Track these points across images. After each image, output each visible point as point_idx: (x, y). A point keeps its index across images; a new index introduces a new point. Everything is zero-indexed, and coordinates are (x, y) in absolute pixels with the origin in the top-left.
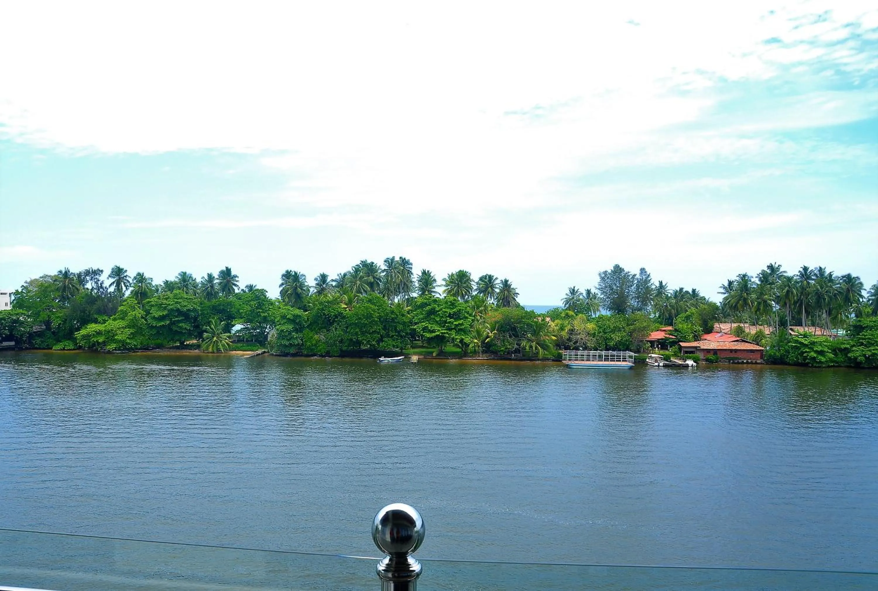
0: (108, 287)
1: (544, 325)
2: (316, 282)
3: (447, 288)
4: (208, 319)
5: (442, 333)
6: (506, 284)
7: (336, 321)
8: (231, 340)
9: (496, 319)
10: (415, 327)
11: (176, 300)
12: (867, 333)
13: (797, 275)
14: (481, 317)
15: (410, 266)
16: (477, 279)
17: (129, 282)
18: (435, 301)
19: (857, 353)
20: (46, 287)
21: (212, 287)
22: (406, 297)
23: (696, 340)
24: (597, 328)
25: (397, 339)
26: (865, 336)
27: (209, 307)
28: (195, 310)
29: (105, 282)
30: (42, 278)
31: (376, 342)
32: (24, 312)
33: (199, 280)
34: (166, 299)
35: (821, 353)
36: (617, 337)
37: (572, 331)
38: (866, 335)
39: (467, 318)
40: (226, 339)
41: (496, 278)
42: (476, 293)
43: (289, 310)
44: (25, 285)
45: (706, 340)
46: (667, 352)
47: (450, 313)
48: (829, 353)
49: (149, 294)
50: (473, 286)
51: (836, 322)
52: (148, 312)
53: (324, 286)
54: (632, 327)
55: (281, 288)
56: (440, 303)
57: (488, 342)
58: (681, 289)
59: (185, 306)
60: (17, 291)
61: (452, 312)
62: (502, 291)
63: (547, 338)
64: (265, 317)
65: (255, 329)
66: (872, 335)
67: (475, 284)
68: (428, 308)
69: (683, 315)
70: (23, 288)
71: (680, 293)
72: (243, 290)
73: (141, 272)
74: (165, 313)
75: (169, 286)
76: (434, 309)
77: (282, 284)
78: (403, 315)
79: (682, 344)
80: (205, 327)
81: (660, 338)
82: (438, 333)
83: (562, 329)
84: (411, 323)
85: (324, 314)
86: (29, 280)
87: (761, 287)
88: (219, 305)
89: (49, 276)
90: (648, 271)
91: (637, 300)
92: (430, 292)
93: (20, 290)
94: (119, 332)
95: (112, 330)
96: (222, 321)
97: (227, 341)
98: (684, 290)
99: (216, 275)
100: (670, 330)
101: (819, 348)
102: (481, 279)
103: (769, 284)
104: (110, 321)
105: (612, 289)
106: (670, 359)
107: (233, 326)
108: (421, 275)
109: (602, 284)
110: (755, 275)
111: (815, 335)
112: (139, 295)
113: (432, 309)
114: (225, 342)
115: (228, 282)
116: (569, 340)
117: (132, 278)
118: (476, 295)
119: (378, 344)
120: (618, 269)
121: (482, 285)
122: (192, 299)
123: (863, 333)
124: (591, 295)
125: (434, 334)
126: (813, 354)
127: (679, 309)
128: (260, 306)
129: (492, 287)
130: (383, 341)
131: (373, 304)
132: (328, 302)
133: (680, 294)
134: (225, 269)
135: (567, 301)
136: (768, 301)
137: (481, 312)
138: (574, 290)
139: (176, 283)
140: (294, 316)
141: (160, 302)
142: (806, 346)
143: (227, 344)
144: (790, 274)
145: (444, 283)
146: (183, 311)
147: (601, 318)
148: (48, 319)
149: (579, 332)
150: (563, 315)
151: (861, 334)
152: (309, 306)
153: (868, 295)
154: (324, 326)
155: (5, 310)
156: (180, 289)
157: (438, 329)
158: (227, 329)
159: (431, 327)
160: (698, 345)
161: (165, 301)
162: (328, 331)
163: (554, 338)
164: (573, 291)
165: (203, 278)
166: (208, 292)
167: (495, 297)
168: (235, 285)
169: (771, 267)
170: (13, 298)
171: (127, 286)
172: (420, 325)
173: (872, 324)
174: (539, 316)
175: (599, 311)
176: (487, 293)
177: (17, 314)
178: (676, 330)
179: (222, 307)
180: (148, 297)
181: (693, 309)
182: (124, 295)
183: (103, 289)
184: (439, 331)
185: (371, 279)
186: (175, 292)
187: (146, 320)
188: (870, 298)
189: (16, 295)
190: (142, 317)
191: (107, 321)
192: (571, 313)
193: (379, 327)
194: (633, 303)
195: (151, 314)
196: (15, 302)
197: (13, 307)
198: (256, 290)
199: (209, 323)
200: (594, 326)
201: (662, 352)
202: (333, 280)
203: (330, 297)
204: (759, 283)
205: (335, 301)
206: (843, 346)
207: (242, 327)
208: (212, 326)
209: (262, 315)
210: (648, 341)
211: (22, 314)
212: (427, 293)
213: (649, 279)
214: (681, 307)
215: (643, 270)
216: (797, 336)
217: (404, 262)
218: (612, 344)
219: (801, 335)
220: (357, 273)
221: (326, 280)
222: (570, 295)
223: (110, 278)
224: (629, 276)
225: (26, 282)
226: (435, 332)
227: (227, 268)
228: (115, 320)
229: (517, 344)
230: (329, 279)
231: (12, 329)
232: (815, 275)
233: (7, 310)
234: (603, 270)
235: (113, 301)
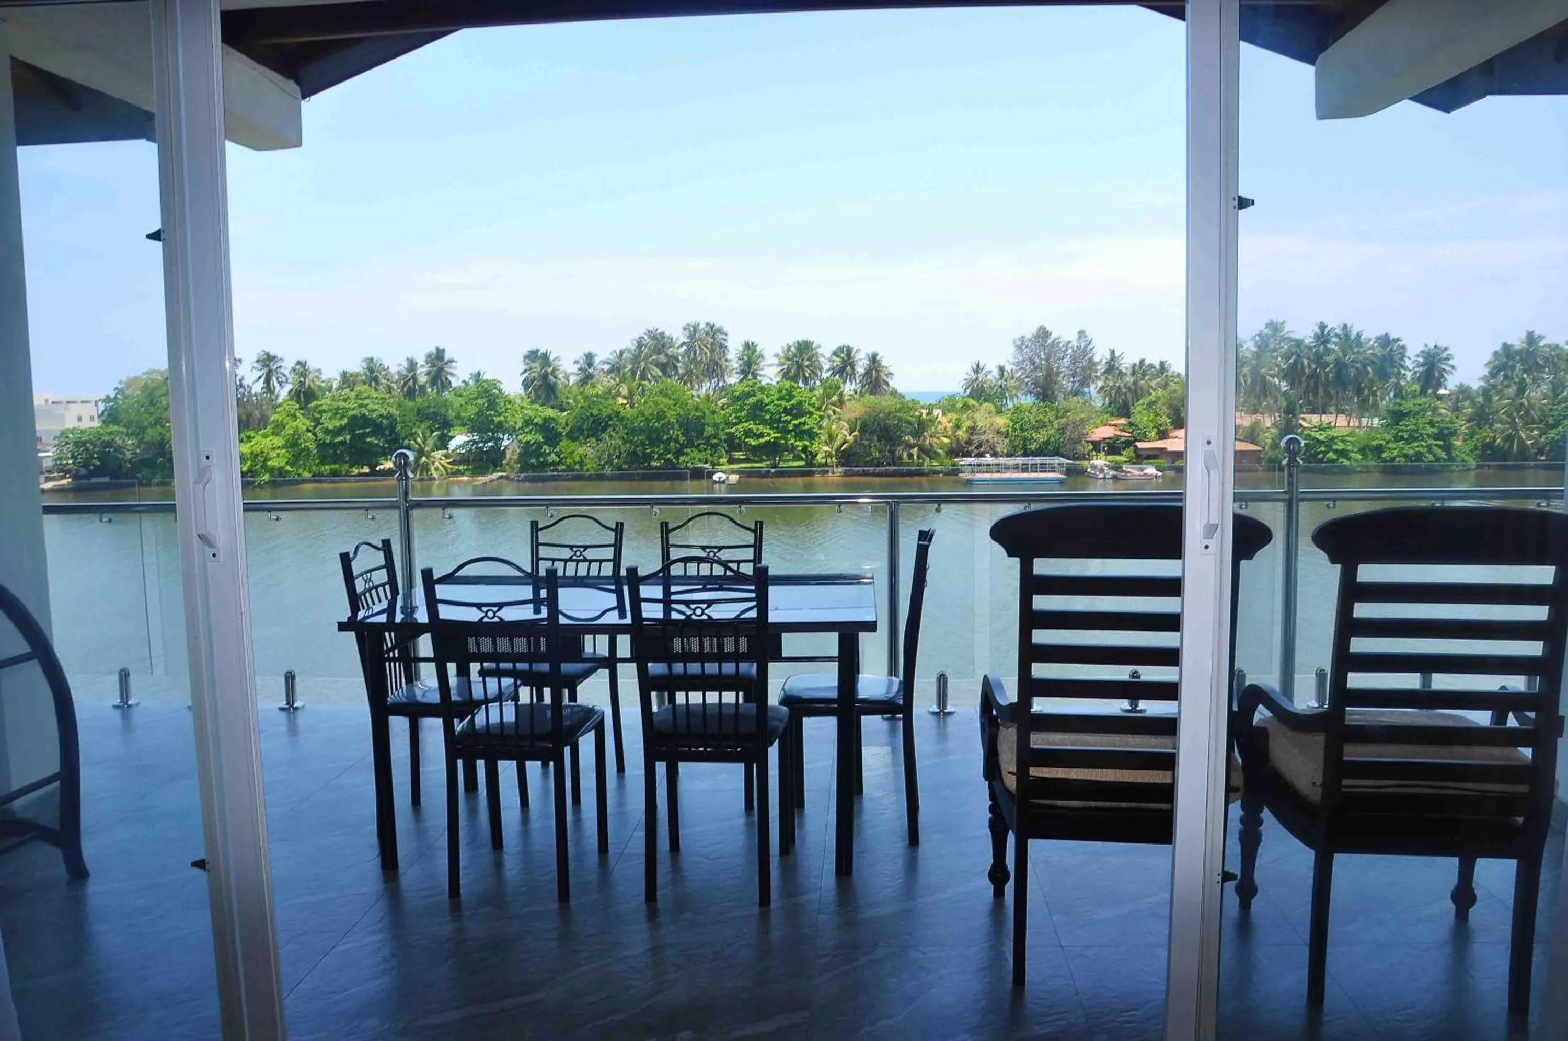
0: (251, 384)
1: (930, 420)
2: (578, 366)
3: (781, 368)
4: (411, 429)
5: (775, 438)
6: (874, 360)
7: (610, 425)
8: (448, 461)
9: (856, 414)
10: (733, 430)
11: (360, 402)
12: (1410, 423)
13: (1310, 337)
14: (834, 412)
15: (724, 337)
16: (828, 354)
17: (284, 375)
18: (762, 389)
19: (1394, 451)
20: (154, 389)
21: (414, 378)
22: (721, 384)
23: (1161, 439)
24: (1011, 424)
25: (705, 450)
26: (1406, 426)
27: (412, 410)
28: (389, 416)
29: (246, 378)
30: (146, 374)
31: (673, 455)
32: (121, 429)
33: (393, 370)
34: (345, 400)
35: (1343, 453)
36: (1041, 436)
37: (972, 430)
38: (1409, 425)
39: (811, 414)
40: (441, 459)
41: (858, 350)
42: (828, 374)
43: (537, 410)
44: (120, 386)
45: (1176, 437)
46: (1118, 458)
47: (785, 408)
48: (1356, 452)
49: (319, 393)
50: (824, 366)
51: (1366, 407)
52: (317, 422)
53: (591, 371)
54: (1063, 421)
55: (524, 377)
56: (771, 392)
57: (845, 449)
58: (1142, 362)
59: (376, 410)
60: (108, 397)
61: (788, 405)
62: (868, 373)
63: (935, 440)
64: (500, 423)
65: (485, 442)
66: (1416, 425)
67: (826, 361)
68: (751, 400)
69: (1145, 401)
70: (117, 391)
71: (1141, 367)
72: (464, 381)
73: (303, 360)
74: (344, 421)
75: (348, 380)
76: (761, 401)
77: (525, 371)
78: (714, 412)
79: (1140, 445)
80: (406, 441)
81: (1106, 436)
82: (767, 439)
83: (957, 427)
84: (727, 424)
85: (592, 415)
86: (125, 380)
87: (1258, 355)
88: (429, 407)
89: (158, 371)
90: (1090, 335)
91: (1072, 380)
92: (755, 376)
93: (112, 396)
94: (273, 454)
95: (262, 453)
96: (433, 432)
97: (442, 462)
98: (1147, 362)
99: (421, 360)
100: (1122, 425)
101: (1340, 446)
102: (835, 354)
103: (1269, 351)
104: (258, 438)
105: (1033, 363)
106: (1121, 467)
107: (452, 438)
108: (741, 349)
109: (1018, 356)
110: (1248, 338)
111: (1335, 427)
112: (302, 395)
113: (757, 401)
114: (440, 464)
115: (441, 369)
116: (969, 442)
117: (290, 369)
118: (828, 378)
119: (677, 459)
120: (1043, 334)
121: (838, 361)
122: (385, 398)
123: (1404, 422)
124: (1005, 373)
125: (762, 440)
126: (1331, 455)
127: (1139, 392)
128: (492, 404)
129: (852, 366)
130: (684, 454)
131: (666, 396)
132: (597, 396)
133: (1140, 369)
134: (434, 351)
135: (969, 384)
136: (1268, 377)
137: (834, 404)
138: (978, 366)
139: (358, 375)
140: (545, 419)
141: (335, 405)
142: (1320, 442)
143: (443, 466)
144: (1298, 336)
145: (776, 361)
146: (371, 419)
147: (1018, 409)
148: (159, 439)
149: (983, 430)
150: (959, 405)
151: (1401, 424)
152: (568, 404)
153: (1414, 365)
154: (591, 433)
155: (90, 428)
156: (365, 383)
157: (768, 431)
158: (443, 442)
159: (758, 429)
160: (1163, 446)
161: (342, 404)
162: (597, 440)
163: (946, 440)
164: (977, 369)
165: (400, 365)
166: (409, 387)
167: (858, 381)
168: (452, 374)
169: (1271, 325)
170: (102, 407)
171: (282, 382)
172: (740, 427)
173: (1416, 408)
174: (923, 407)
175: (1018, 397)
176: (845, 375)
177: (110, 433)
178: (1131, 424)
179: (431, 410)
180: (316, 399)
181: (1160, 392)
182: (277, 397)
183: (244, 388)
184: (771, 434)
185: (662, 359)
186: (357, 388)
187: (314, 434)
188: (1416, 369)
189: (107, 403)
190: (308, 430)
191: (253, 438)
192: (972, 402)
193: (675, 432)
194: (1067, 384)
195: (322, 424)
196: (106, 413)
197: (104, 422)
198: (484, 382)
199: (413, 435)
200: (1007, 421)
201: (1110, 458)
202: (604, 363)
203: (600, 389)
204: (1254, 349)
205: (610, 394)
206: (1375, 443)
207: (466, 439)
208: (419, 440)
209: (497, 419)
210: (1088, 442)
211: (119, 432)
212: (750, 377)
213: (1091, 346)
214: (1142, 389)
215: (1081, 334)
216: (1310, 429)
217: (714, 331)
218: (1033, 447)
219: (1315, 427)
220: (641, 348)
221: (594, 363)
222: (973, 374)
223: (254, 371)
224: (1059, 343)
225: (121, 382)
226: (763, 437)
227: (438, 349)
228: (265, 436)
229: (889, 451)
230: (597, 361)
231: (104, 457)
232: (1337, 335)
233: (93, 428)
234: (1019, 335)
235: (262, 406)
